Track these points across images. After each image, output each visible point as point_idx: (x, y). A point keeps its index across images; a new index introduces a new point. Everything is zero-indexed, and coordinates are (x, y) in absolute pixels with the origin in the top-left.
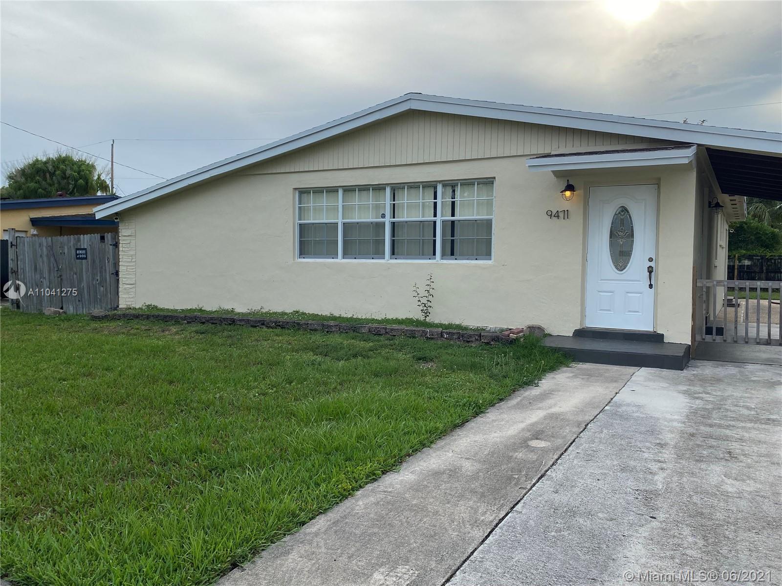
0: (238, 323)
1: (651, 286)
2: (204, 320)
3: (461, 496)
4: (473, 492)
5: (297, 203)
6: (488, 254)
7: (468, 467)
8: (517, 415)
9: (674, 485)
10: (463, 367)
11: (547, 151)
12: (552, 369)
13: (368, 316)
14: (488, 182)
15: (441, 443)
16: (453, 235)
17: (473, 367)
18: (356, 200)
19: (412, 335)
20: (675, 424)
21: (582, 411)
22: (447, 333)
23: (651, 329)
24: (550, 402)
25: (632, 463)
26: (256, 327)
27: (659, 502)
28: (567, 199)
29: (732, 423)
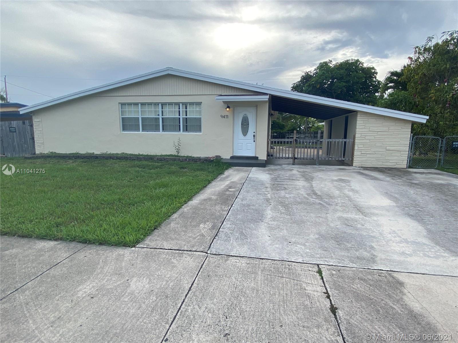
0: (99, 158)
1: (254, 141)
2: (83, 157)
3: (215, 205)
4: (218, 203)
5: (120, 109)
6: (200, 130)
7: (214, 197)
8: (222, 183)
9: (273, 197)
10: (198, 170)
11: (220, 94)
12: (227, 169)
13: (155, 154)
14: (199, 104)
15: (202, 192)
16: (186, 123)
17: (202, 170)
18: (147, 108)
19: (175, 160)
20: (268, 182)
21: (240, 180)
22: (188, 159)
23: (254, 155)
24: (230, 178)
25: (260, 192)
26: (108, 159)
27: (271, 201)
28: (228, 111)
29: (284, 181)
